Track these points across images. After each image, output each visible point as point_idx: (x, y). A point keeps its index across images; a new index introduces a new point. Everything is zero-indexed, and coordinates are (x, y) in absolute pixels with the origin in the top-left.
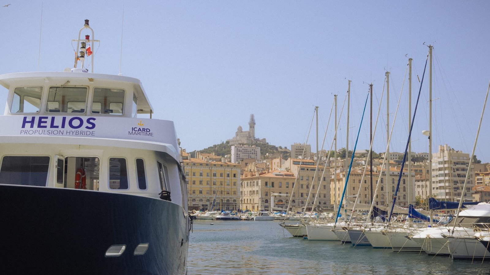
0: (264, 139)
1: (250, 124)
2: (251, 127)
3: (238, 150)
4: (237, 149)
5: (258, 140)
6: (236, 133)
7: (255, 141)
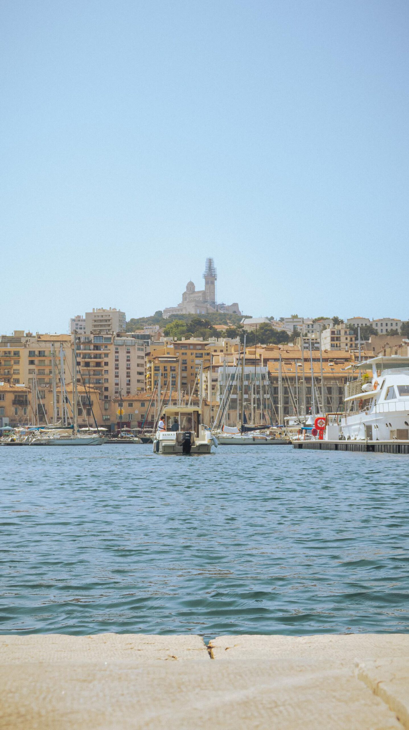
0: (236, 305)
1: (206, 277)
2: (207, 283)
3: (79, 326)
4: (77, 325)
5: (222, 306)
6: (184, 294)
7: (215, 308)
